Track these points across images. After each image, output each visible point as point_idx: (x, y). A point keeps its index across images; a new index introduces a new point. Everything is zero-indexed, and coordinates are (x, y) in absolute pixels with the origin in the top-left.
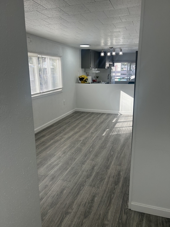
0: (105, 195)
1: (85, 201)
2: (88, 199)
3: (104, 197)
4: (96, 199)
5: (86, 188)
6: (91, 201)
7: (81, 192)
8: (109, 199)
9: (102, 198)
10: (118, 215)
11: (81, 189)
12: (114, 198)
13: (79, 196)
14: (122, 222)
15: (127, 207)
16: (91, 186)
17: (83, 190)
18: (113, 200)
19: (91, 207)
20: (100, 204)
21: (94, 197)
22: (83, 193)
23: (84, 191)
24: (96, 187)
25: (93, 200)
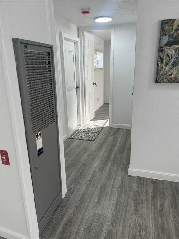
0: (86, 204)
1: (107, 198)
2: (105, 200)
3: (87, 202)
4: (96, 200)
5: (109, 213)
6: (101, 198)
7: (114, 208)
8: (82, 200)
9: (90, 201)
10: (77, 187)
11: (115, 212)
12: (77, 202)
13: (115, 202)
14: (76, 183)
15: (68, 193)
16: (104, 217)
17: (112, 211)
18: (79, 199)
19: (101, 192)
20: (92, 195)
21: (98, 202)
22: (111, 206)
23: (111, 209)
24: (97, 215)
25: (99, 199)
